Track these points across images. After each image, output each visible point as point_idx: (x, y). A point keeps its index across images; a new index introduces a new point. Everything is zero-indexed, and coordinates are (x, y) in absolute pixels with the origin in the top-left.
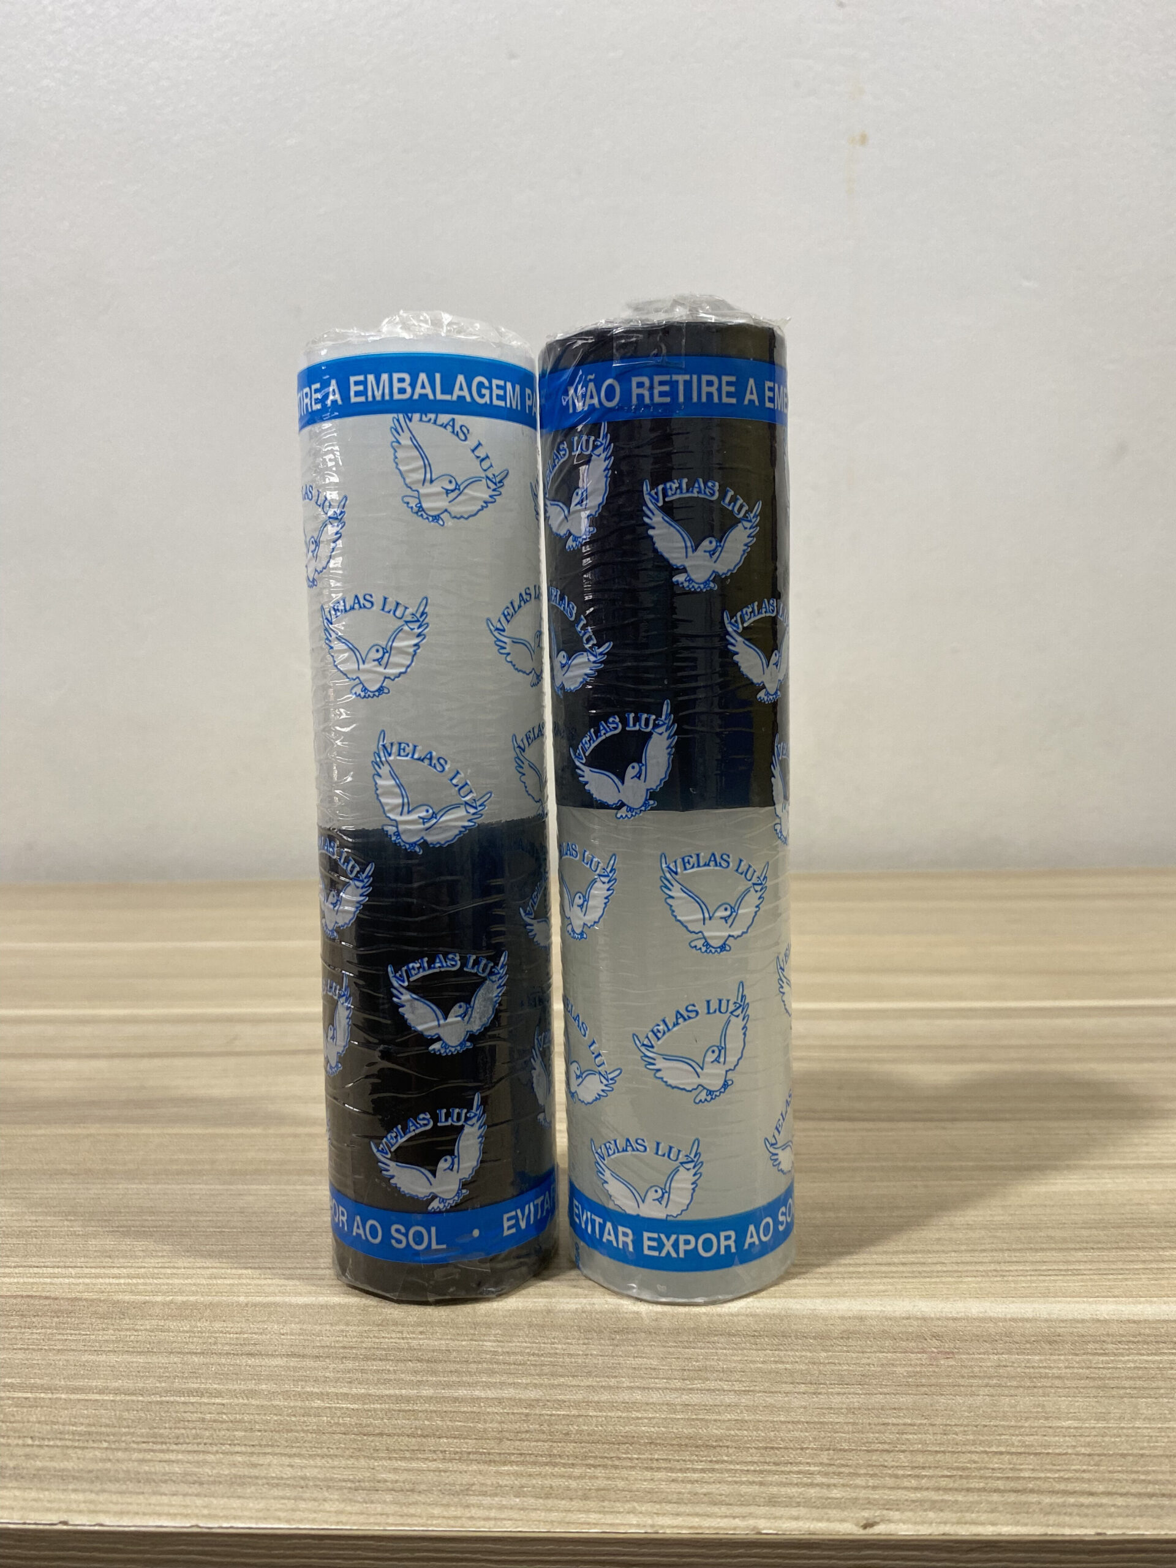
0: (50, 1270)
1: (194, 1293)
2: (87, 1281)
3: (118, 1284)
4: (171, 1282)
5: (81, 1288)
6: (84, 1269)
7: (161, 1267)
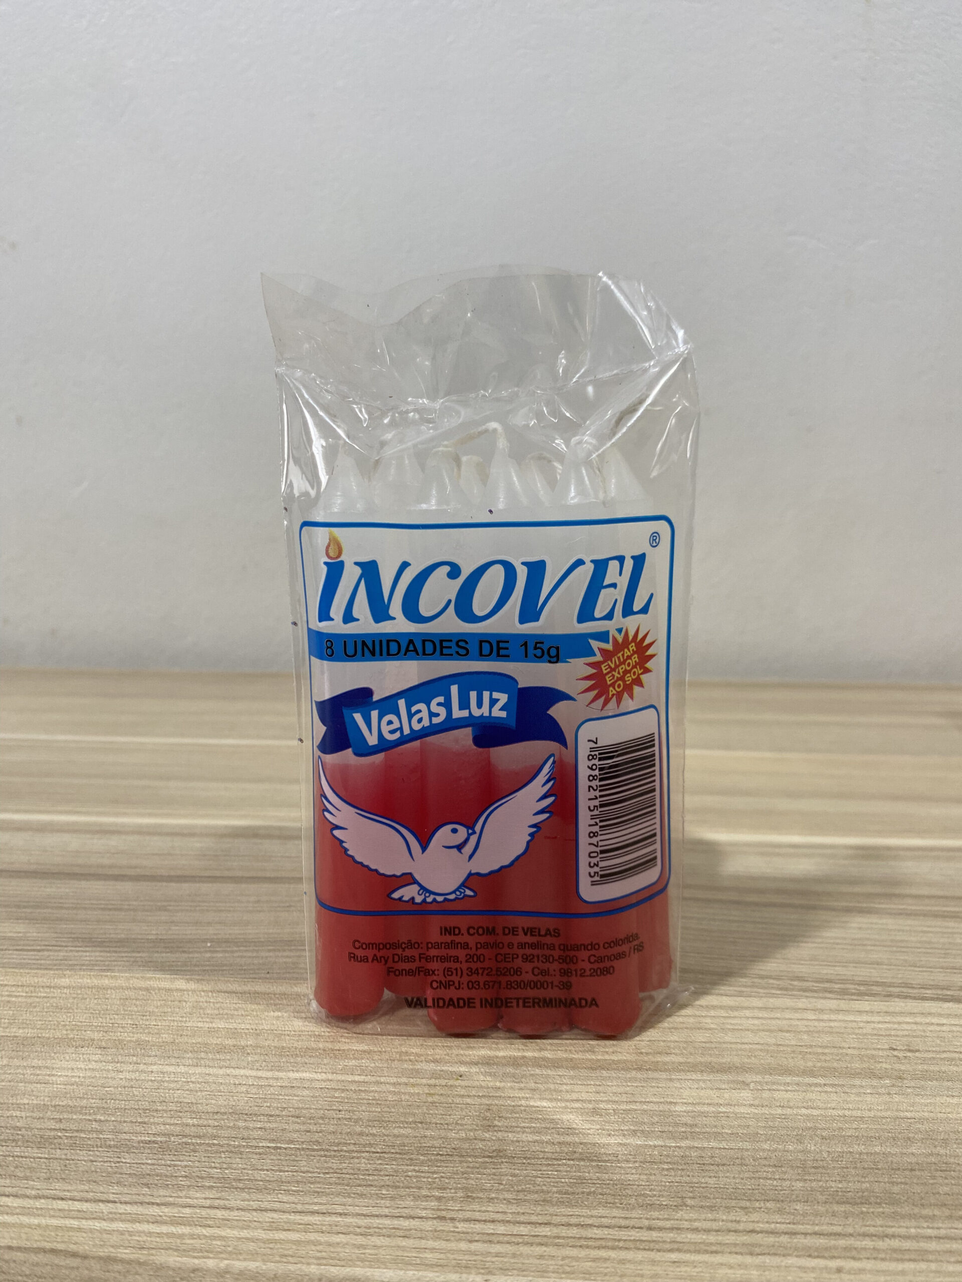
0: (77, 1205)
1: (253, 1256)
2: (121, 1226)
3: (159, 1235)
4: (223, 1234)
5: (115, 1239)
6: (119, 1205)
7: (210, 1207)
